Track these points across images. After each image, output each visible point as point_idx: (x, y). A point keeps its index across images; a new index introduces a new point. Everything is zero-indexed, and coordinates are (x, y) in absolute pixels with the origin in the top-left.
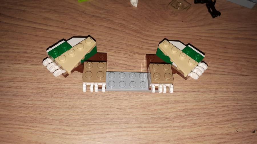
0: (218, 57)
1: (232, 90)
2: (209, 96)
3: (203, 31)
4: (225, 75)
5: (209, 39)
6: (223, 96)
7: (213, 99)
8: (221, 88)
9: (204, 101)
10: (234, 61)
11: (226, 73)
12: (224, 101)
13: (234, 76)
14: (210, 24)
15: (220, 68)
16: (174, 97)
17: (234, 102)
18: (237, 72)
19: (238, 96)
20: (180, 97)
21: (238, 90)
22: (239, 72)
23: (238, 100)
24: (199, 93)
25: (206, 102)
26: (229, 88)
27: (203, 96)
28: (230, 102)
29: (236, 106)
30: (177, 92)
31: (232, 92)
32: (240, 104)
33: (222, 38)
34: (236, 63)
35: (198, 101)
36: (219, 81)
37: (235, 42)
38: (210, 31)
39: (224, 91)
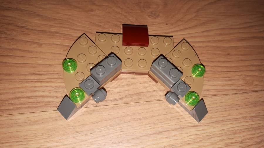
0: (220, 69)
1: (245, 116)
2: (215, 130)
3: (197, 35)
4: (233, 94)
5: (205, 44)
6: (234, 126)
7: (221, 133)
8: (230, 115)
9: (208, 139)
10: (242, 73)
11: (235, 92)
12: (236, 133)
13: (245, 95)
14: (203, 24)
15: (225, 85)
16: (167, 140)
17: (250, 133)
18: (247, 88)
19: (254, 123)
20: (176, 138)
21: (252, 115)
22: (251, 88)
23: (255, 129)
24: (201, 128)
25: (212, 139)
26: (241, 114)
27: (208, 131)
28: (245, 134)
29: (254, 138)
30: (171, 131)
31: (245, 118)
32: (258, 135)
33: (222, 41)
34: (245, 75)
35: (201, 141)
36: (226, 105)
37: (239, 44)
38: (205, 34)
39: (235, 118)
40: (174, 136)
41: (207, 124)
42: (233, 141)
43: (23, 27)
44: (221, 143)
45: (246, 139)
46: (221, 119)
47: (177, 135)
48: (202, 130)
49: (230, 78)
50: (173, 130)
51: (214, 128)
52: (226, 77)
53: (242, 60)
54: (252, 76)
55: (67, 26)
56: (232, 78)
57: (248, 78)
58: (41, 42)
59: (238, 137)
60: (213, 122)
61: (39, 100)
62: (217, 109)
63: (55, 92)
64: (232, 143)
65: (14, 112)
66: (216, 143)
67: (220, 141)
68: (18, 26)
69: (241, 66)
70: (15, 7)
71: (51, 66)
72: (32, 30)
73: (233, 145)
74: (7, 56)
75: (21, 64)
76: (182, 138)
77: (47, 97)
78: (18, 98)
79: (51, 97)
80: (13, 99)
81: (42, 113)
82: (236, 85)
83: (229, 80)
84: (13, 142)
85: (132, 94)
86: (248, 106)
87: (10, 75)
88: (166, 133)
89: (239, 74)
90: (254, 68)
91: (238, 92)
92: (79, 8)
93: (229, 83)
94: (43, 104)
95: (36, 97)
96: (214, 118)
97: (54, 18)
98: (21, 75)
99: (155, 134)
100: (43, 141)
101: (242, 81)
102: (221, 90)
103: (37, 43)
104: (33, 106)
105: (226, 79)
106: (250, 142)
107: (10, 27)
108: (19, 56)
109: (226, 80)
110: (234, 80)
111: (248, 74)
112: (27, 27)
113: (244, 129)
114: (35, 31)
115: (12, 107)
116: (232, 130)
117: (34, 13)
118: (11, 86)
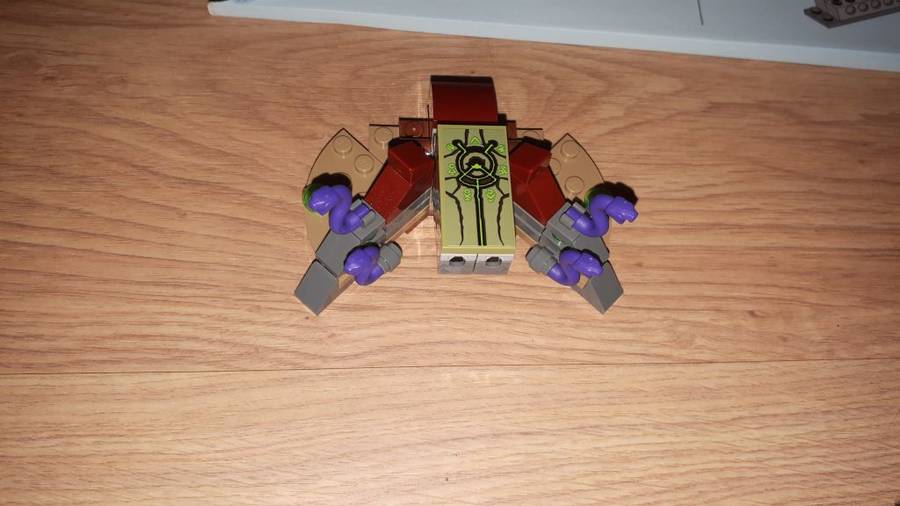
40: (474, 452)
41: (559, 430)
42: (617, 477)
43: (144, 168)
44: (586, 481)
45: (650, 477)
46: (593, 422)
47: (482, 450)
48: (545, 444)
49: (634, 326)
50: (473, 438)
51: (575, 442)
52: (623, 322)
53: (672, 283)
54: (695, 324)
55: (249, 172)
56: (640, 326)
57: (681, 329)
58: (184, 208)
59: (630, 471)
60: (574, 429)
61: (170, 344)
62: (588, 398)
63: (206, 328)
64: (613, 483)
65: (110, 368)
66: (574, 479)
67: (586, 475)
68: (134, 166)
69: (667, 297)
70: (131, 118)
71: (201, 266)
72: (166, 177)
73: (615, 486)
74: (103, 236)
75: (133, 256)
76: (492, 459)
77: (189, 338)
78: (122, 337)
79: (196, 339)
80: (109, 338)
81: (174, 376)
82: (647, 343)
83: (631, 330)
84: (104, 435)
85: (387, 347)
86: (669, 398)
87: (106, 281)
88: (456, 443)
89: (659, 315)
90: (702, 304)
91: (648, 360)
92: (283, 128)
93: (630, 336)
94: (177, 354)
95: (163, 337)
96: (577, 418)
97: (219, 151)
98: (131, 283)
99: (430, 444)
100: (170, 438)
101: (665, 334)
102: (605, 352)
103: (175, 208)
104: (154, 356)
105: (624, 325)
106: (660, 484)
107: (114, 166)
108: (130, 239)
109: (623, 330)
110: (643, 330)
111: (682, 319)
112: (155, 170)
113: (648, 452)
114: (173, 181)
115: (105, 357)
116: (619, 453)
117: (174, 135)
118: (108, 308)
